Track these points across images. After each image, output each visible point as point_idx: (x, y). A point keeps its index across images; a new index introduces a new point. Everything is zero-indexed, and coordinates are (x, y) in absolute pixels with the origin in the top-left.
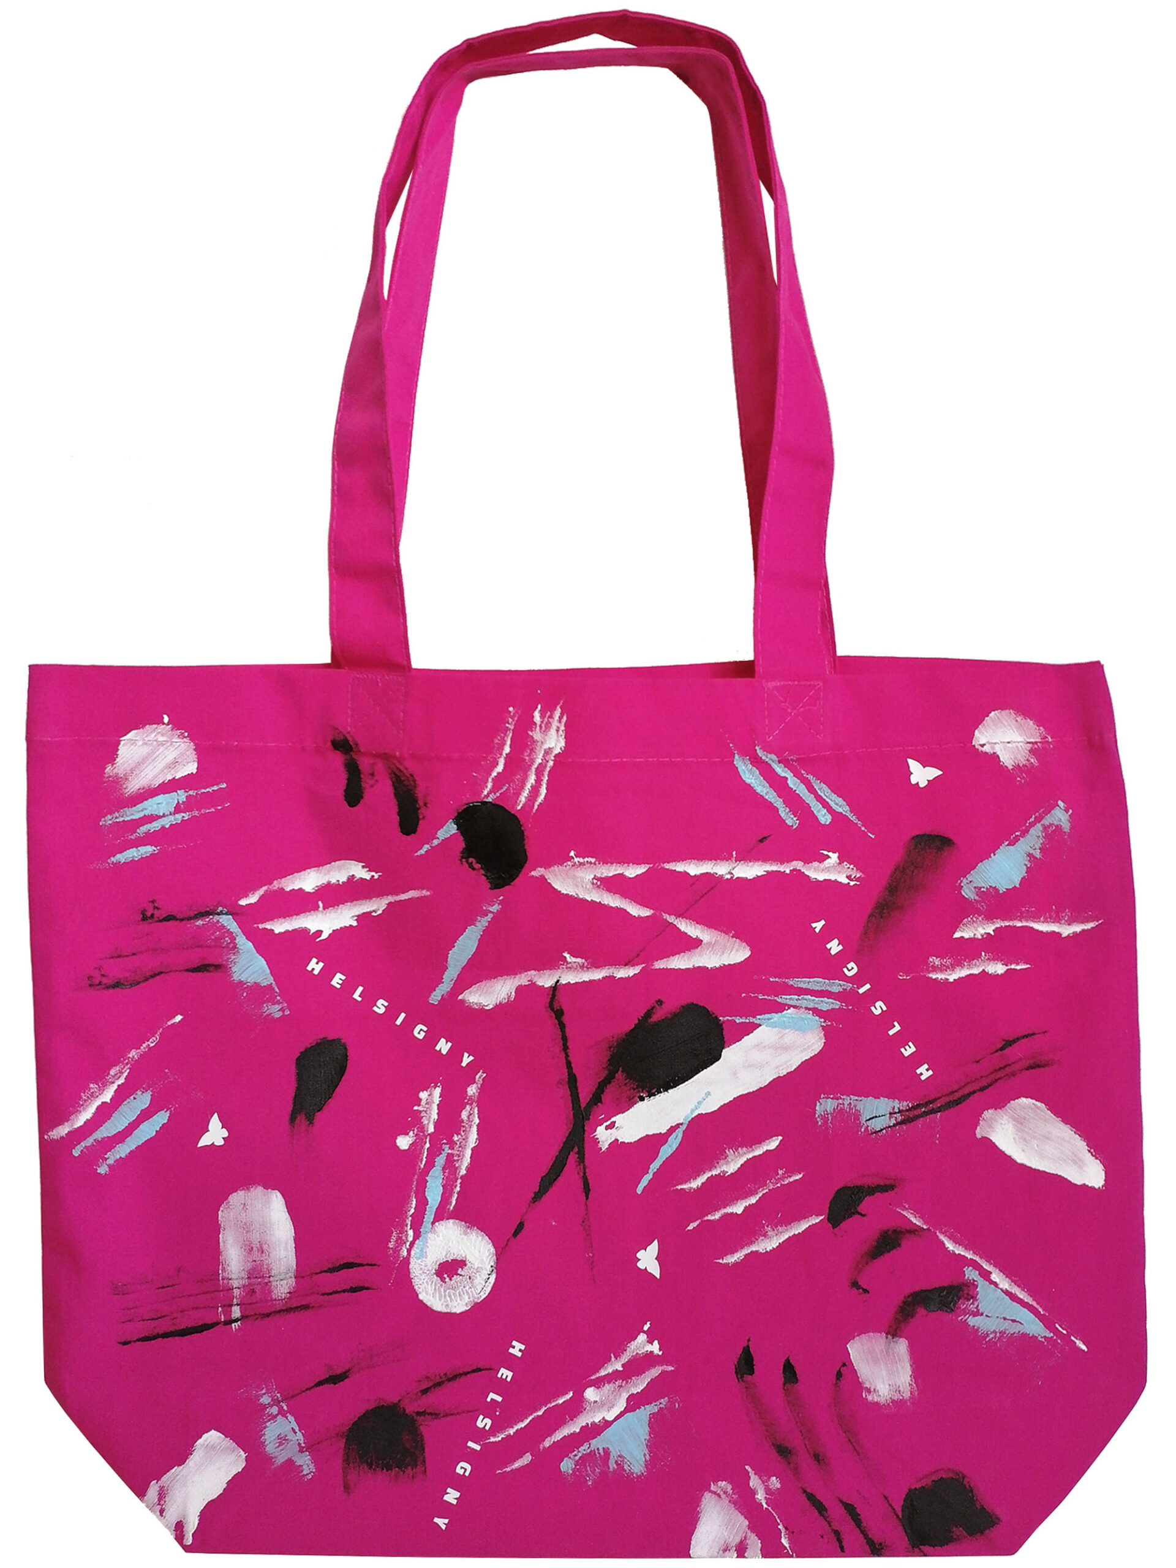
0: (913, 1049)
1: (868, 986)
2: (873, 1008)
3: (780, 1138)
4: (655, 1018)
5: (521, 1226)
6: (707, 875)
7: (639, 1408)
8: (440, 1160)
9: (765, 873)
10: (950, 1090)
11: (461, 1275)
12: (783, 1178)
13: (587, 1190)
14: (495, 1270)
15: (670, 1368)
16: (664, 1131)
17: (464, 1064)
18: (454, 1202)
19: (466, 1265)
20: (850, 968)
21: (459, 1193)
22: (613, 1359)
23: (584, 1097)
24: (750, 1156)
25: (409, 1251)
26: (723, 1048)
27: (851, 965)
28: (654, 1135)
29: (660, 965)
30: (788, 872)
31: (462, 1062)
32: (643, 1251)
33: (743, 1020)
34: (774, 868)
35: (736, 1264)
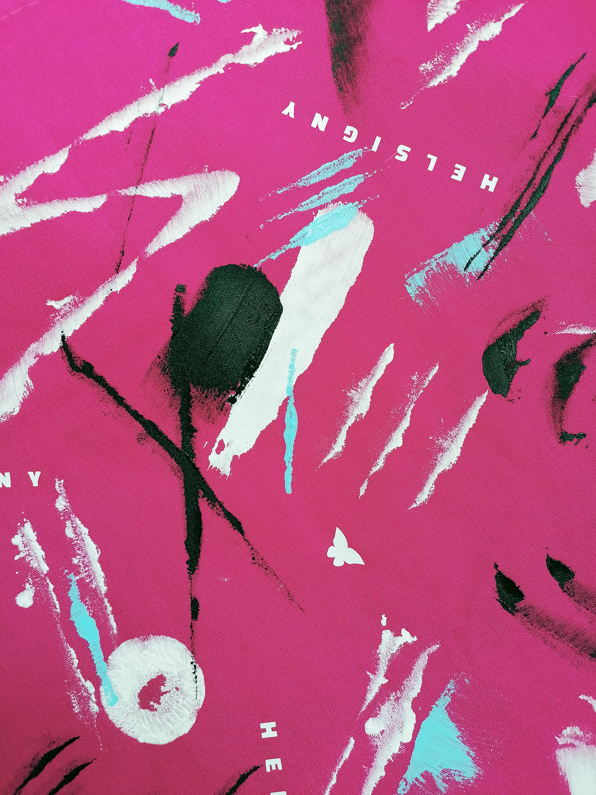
0: (463, 169)
1: (378, 140)
2: (397, 157)
3: (392, 345)
4: (188, 308)
5: (195, 604)
6: (138, 122)
7: (431, 709)
8: (74, 593)
9: (199, 85)
10: (526, 182)
11: (166, 693)
12: (421, 381)
13: (237, 525)
14: (197, 665)
15: (435, 647)
16: (275, 416)
17: (35, 484)
18: (114, 625)
19: (165, 679)
20: (349, 134)
21: (113, 612)
22: (372, 676)
23: (176, 438)
24: (373, 382)
25: (99, 703)
26: (278, 296)
27: (348, 129)
28: (268, 427)
29: (153, 248)
30: (222, 71)
31: (31, 483)
32: (331, 547)
33: (279, 253)
34: (204, 74)
35: (432, 499)
